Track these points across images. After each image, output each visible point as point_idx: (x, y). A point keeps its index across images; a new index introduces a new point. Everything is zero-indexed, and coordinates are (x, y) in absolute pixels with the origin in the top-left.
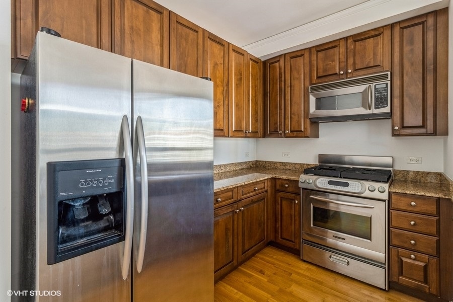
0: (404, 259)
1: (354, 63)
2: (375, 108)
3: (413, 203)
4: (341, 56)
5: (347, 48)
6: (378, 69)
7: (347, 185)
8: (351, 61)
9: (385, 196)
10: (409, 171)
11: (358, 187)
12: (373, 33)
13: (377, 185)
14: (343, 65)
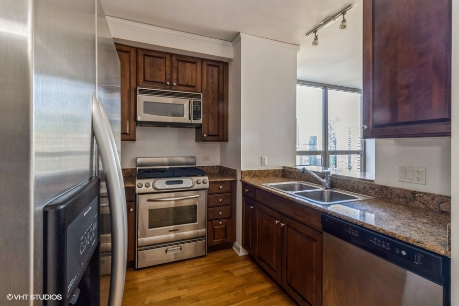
0: (216, 227)
1: (178, 79)
2: (194, 119)
3: (221, 187)
4: (167, 68)
5: (172, 64)
6: (193, 89)
7: (181, 182)
8: (174, 76)
9: (207, 186)
10: (203, 167)
11: (190, 182)
12: (190, 60)
13: (201, 179)
14: (168, 77)
